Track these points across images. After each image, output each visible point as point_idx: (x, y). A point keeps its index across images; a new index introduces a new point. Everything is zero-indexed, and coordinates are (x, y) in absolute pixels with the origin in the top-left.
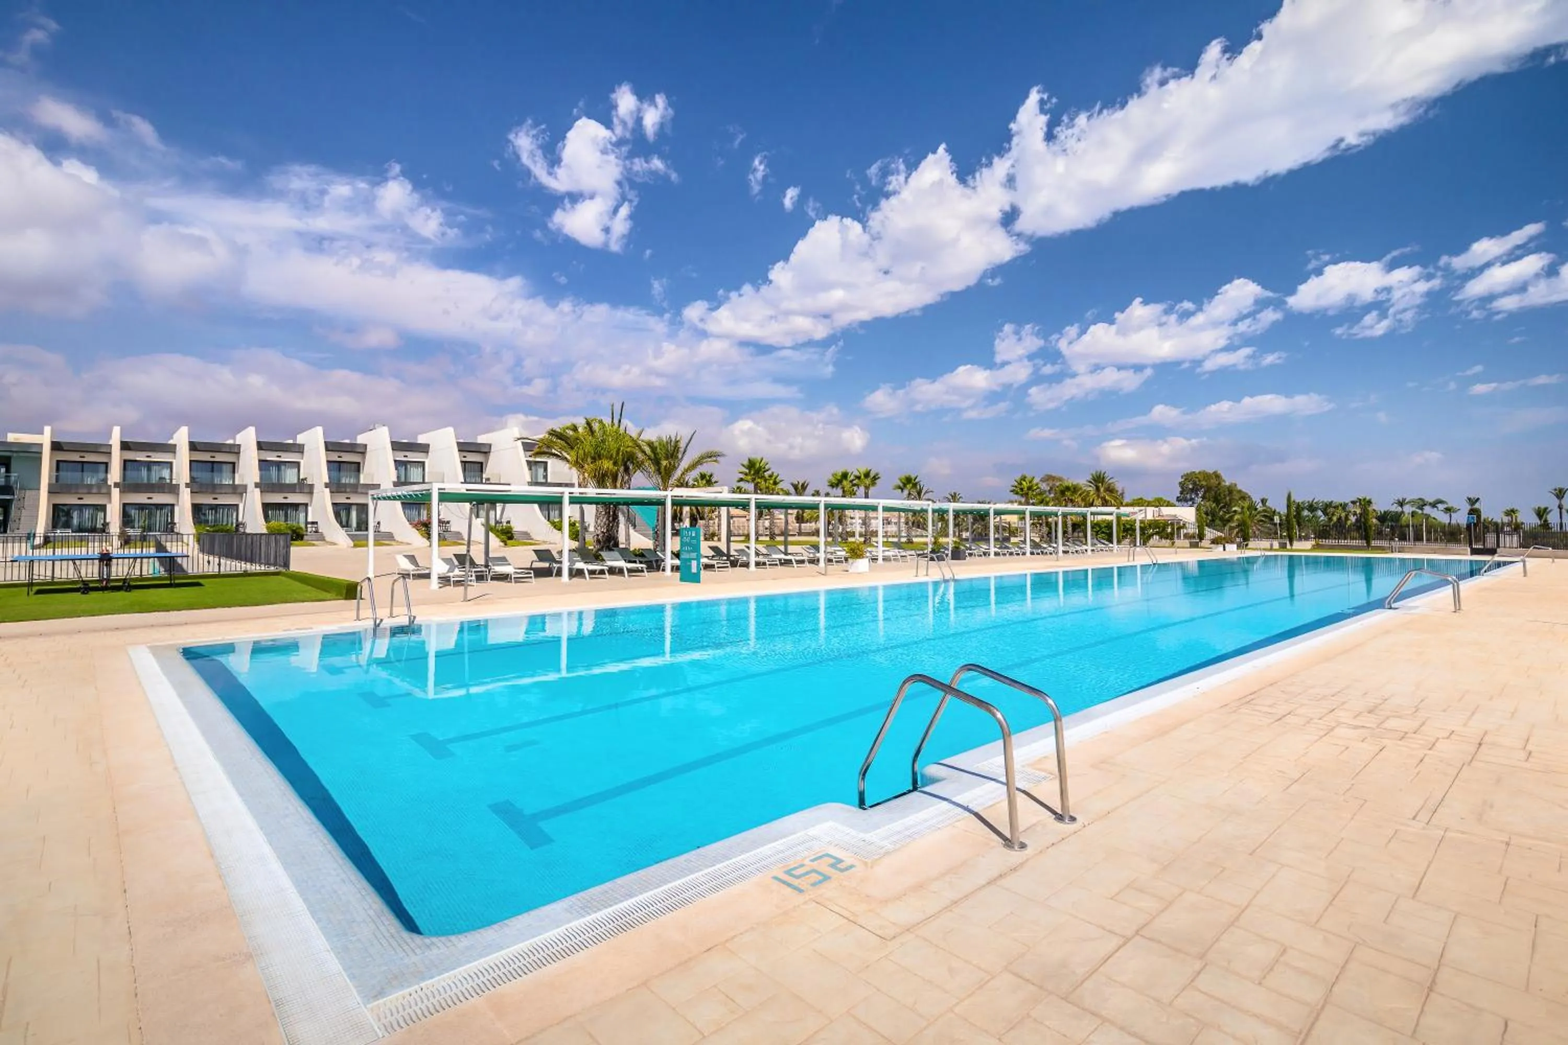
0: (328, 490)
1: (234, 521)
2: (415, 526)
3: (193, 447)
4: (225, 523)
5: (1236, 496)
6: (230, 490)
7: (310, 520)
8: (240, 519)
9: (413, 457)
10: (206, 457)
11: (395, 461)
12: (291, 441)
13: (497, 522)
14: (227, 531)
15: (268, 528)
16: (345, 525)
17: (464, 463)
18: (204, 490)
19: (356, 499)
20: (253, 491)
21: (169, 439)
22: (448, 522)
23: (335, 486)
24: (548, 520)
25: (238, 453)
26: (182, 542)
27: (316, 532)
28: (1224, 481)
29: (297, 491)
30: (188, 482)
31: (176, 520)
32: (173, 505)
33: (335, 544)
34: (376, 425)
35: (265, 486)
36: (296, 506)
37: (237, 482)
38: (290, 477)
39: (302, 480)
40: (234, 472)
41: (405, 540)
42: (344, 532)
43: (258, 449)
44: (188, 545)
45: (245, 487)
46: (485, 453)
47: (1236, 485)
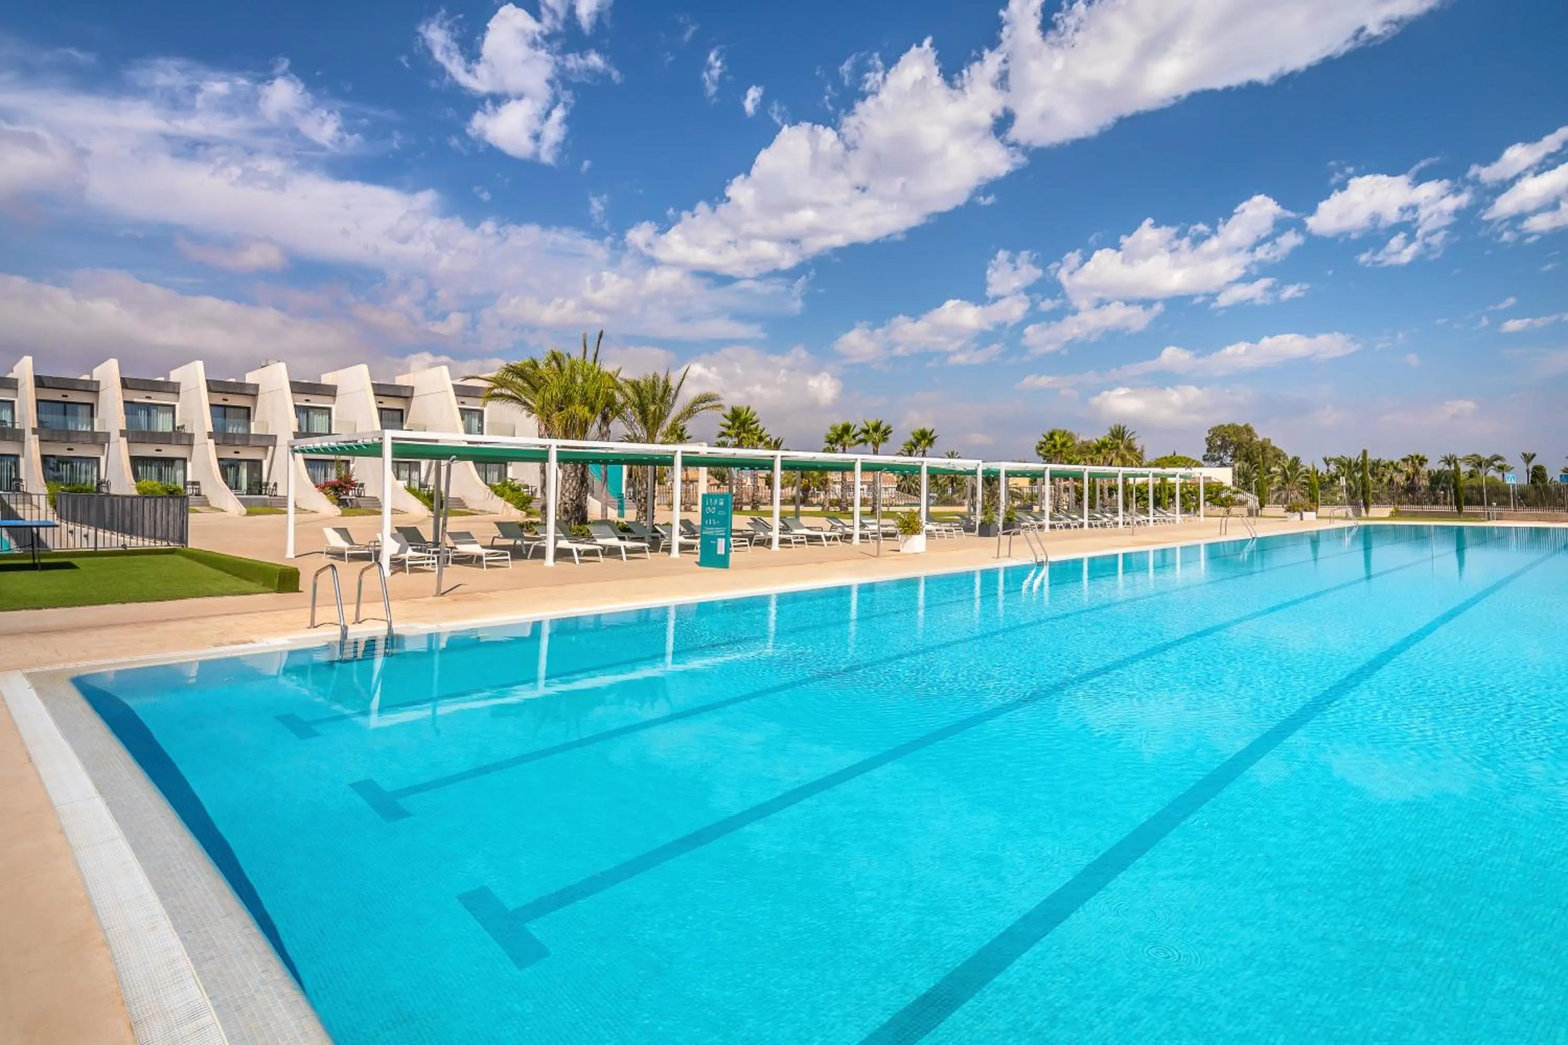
0: (212, 442)
1: (95, 479)
2: (322, 488)
3: (40, 382)
4: (83, 481)
5: (1270, 454)
6: (89, 439)
7: (189, 479)
8: (102, 476)
9: (317, 401)
10: (56, 395)
11: (295, 406)
12: (162, 379)
13: (421, 485)
14: (87, 491)
15: (138, 488)
16: (235, 486)
17: (381, 410)
18: (56, 438)
19: (247, 454)
20: (118, 441)
21: (8, 373)
22: (362, 485)
23: (221, 437)
24: (486, 483)
25: (97, 392)
26: (31, 503)
27: (198, 495)
28: (1257, 436)
29: (173, 442)
30: (36, 426)
31: (22, 476)
32: (17, 456)
33: (223, 511)
34: (270, 362)
35: (133, 435)
36: (170, 461)
37: (96, 430)
38: (163, 423)
39: (178, 428)
40: (92, 415)
41: (310, 508)
42: (232, 494)
43: (123, 388)
44: (39, 508)
45: (108, 435)
46: (407, 397)
47: (1269, 440)
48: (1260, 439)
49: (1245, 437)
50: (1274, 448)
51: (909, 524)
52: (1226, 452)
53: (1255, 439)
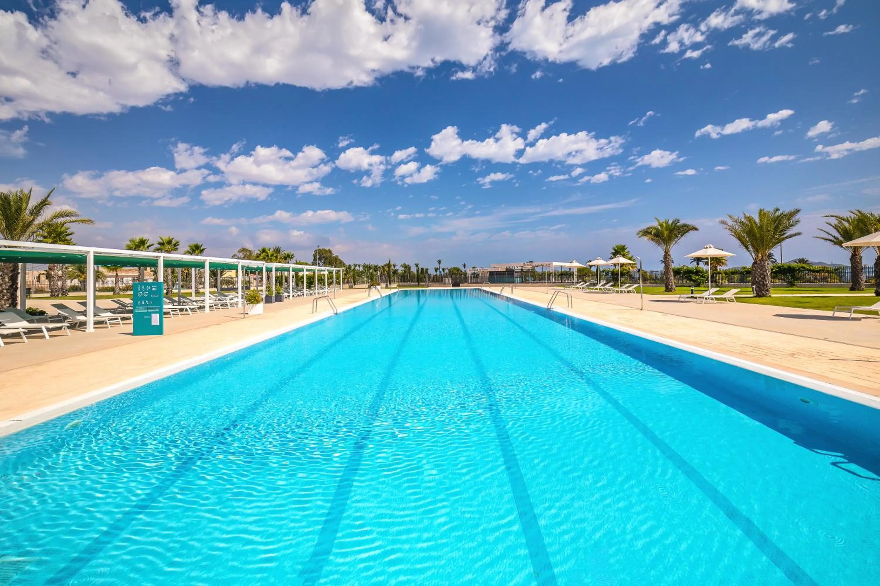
5: (338, 262)
28: (333, 254)
47: (338, 256)
48: (334, 256)
49: (329, 254)
50: (340, 260)
51: (255, 297)
52: (321, 261)
53: (333, 256)
